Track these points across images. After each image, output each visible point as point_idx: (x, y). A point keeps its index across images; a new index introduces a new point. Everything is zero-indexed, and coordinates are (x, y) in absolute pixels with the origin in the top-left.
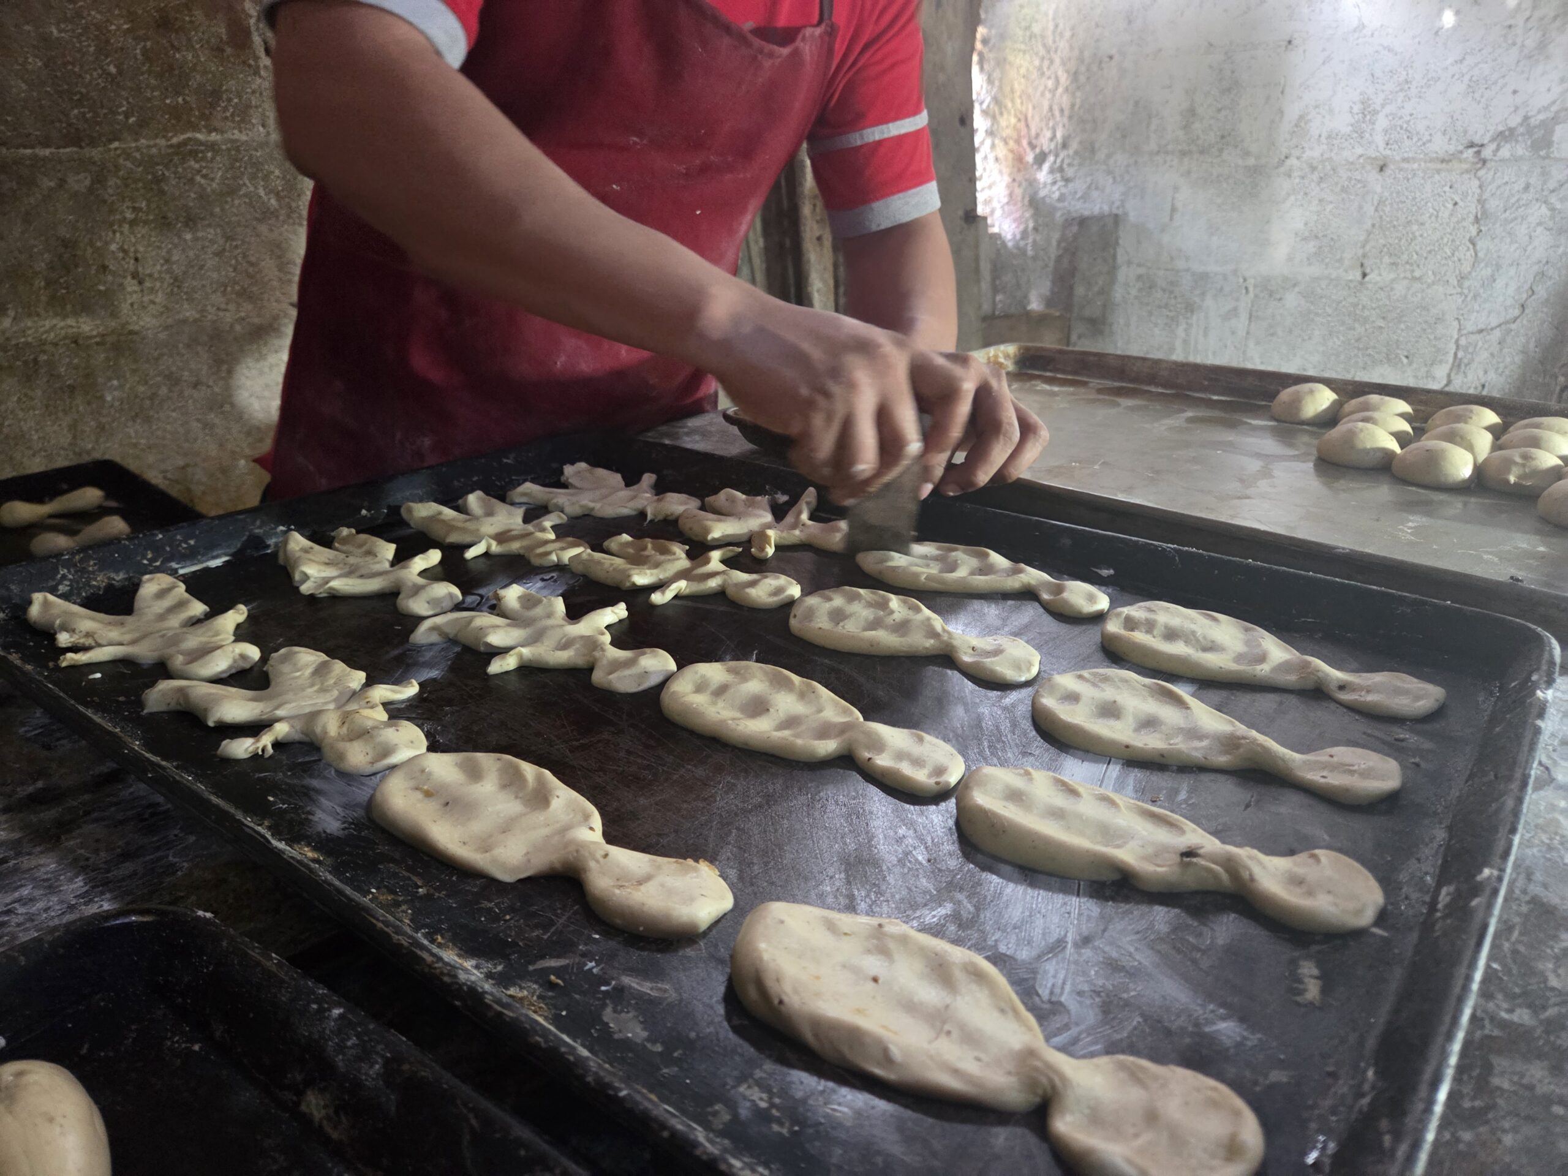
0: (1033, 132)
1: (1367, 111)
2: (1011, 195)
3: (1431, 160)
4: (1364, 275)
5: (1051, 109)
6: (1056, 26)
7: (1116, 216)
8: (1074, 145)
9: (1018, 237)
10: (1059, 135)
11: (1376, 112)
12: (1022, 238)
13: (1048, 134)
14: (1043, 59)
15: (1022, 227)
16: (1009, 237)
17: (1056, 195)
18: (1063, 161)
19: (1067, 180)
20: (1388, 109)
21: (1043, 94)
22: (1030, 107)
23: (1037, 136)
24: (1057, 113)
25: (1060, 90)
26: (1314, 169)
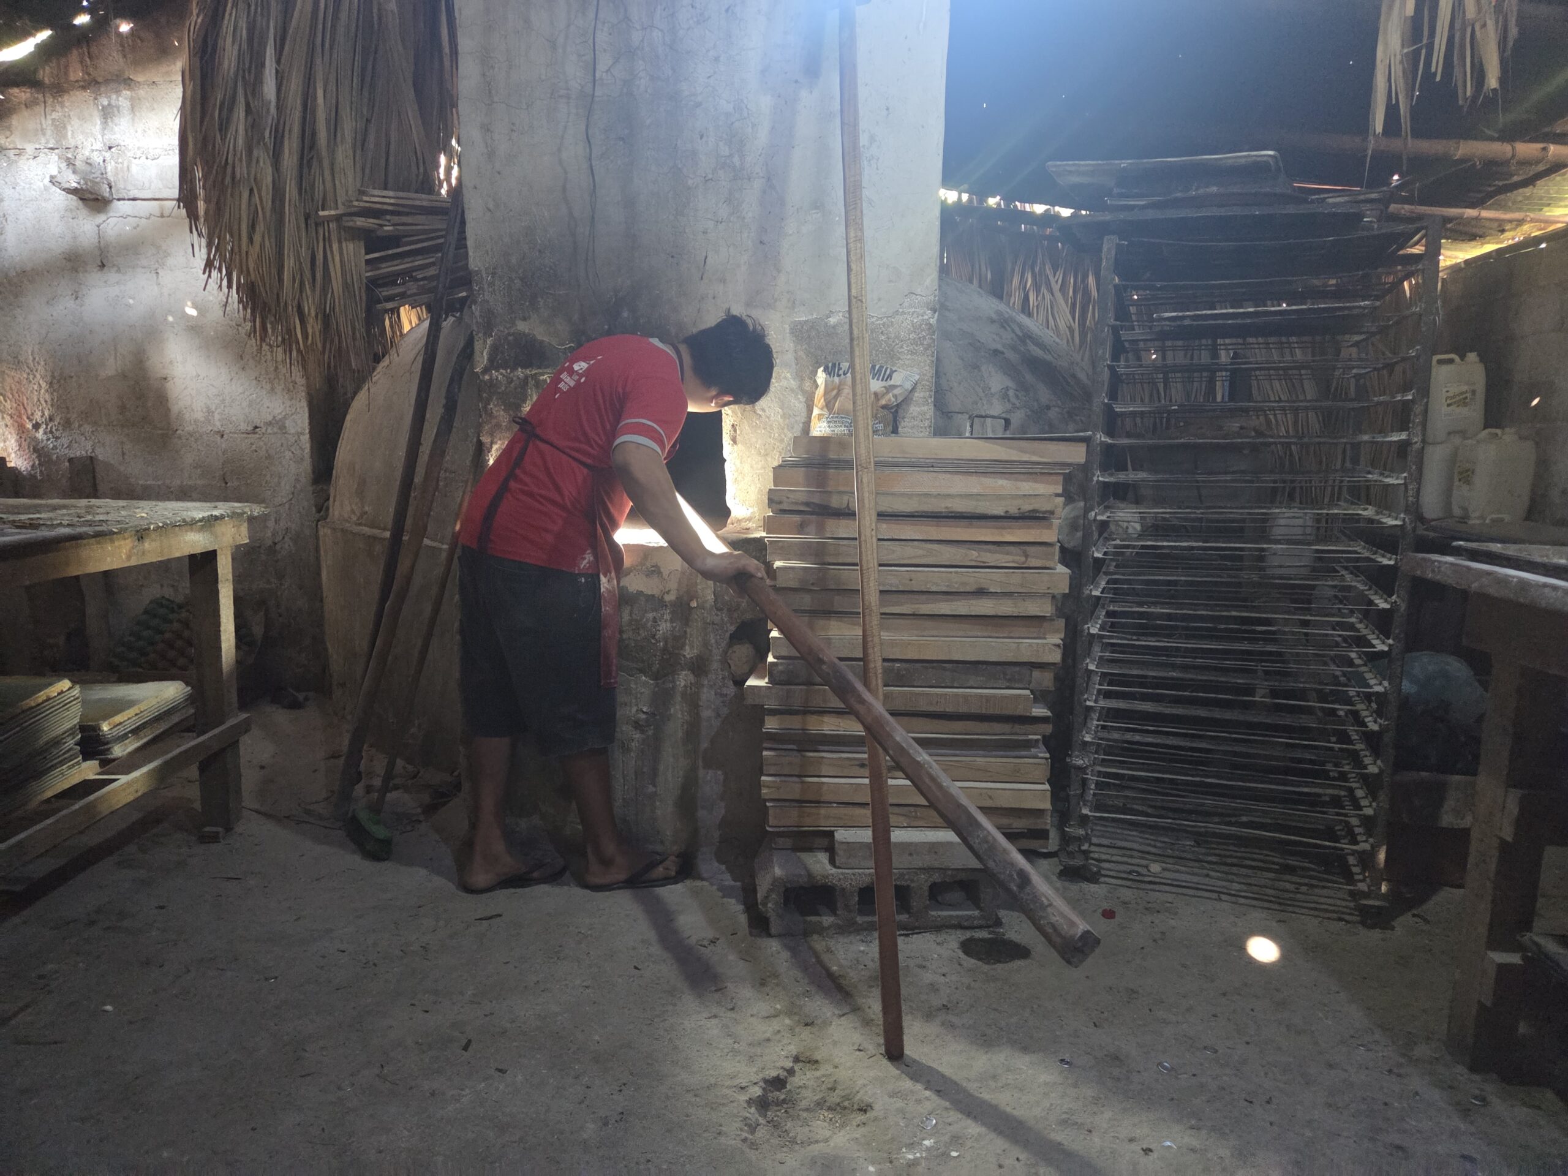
0: (29, 412)
1: (210, 412)
2: (20, 445)
3: (243, 433)
4: (226, 483)
5: (39, 400)
6: (34, 359)
7: (91, 457)
8: (57, 420)
9: (29, 469)
10: (46, 414)
11: (213, 412)
12: (32, 470)
13: (40, 413)
14: (28, 374)
15: (31, 463)
16: (23, 469)
17: (51, 446)
18: (51, 428)
19: (57, 438)
20: (219, 410)
21: (32, 392)
22: (25, 398)
23: (32, 414)
24: (43, 402)
25: (43, 391)
26: (192, 436)
